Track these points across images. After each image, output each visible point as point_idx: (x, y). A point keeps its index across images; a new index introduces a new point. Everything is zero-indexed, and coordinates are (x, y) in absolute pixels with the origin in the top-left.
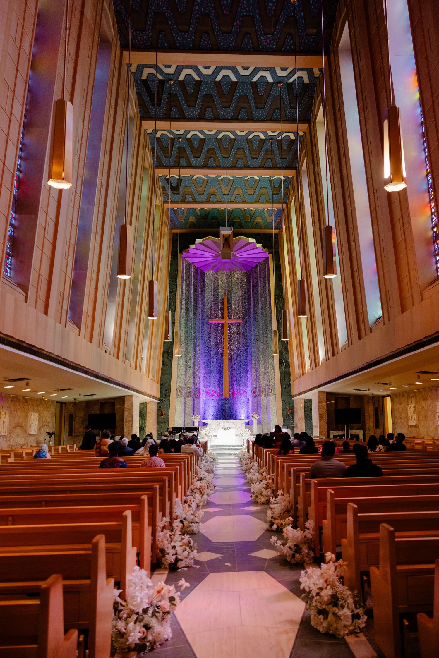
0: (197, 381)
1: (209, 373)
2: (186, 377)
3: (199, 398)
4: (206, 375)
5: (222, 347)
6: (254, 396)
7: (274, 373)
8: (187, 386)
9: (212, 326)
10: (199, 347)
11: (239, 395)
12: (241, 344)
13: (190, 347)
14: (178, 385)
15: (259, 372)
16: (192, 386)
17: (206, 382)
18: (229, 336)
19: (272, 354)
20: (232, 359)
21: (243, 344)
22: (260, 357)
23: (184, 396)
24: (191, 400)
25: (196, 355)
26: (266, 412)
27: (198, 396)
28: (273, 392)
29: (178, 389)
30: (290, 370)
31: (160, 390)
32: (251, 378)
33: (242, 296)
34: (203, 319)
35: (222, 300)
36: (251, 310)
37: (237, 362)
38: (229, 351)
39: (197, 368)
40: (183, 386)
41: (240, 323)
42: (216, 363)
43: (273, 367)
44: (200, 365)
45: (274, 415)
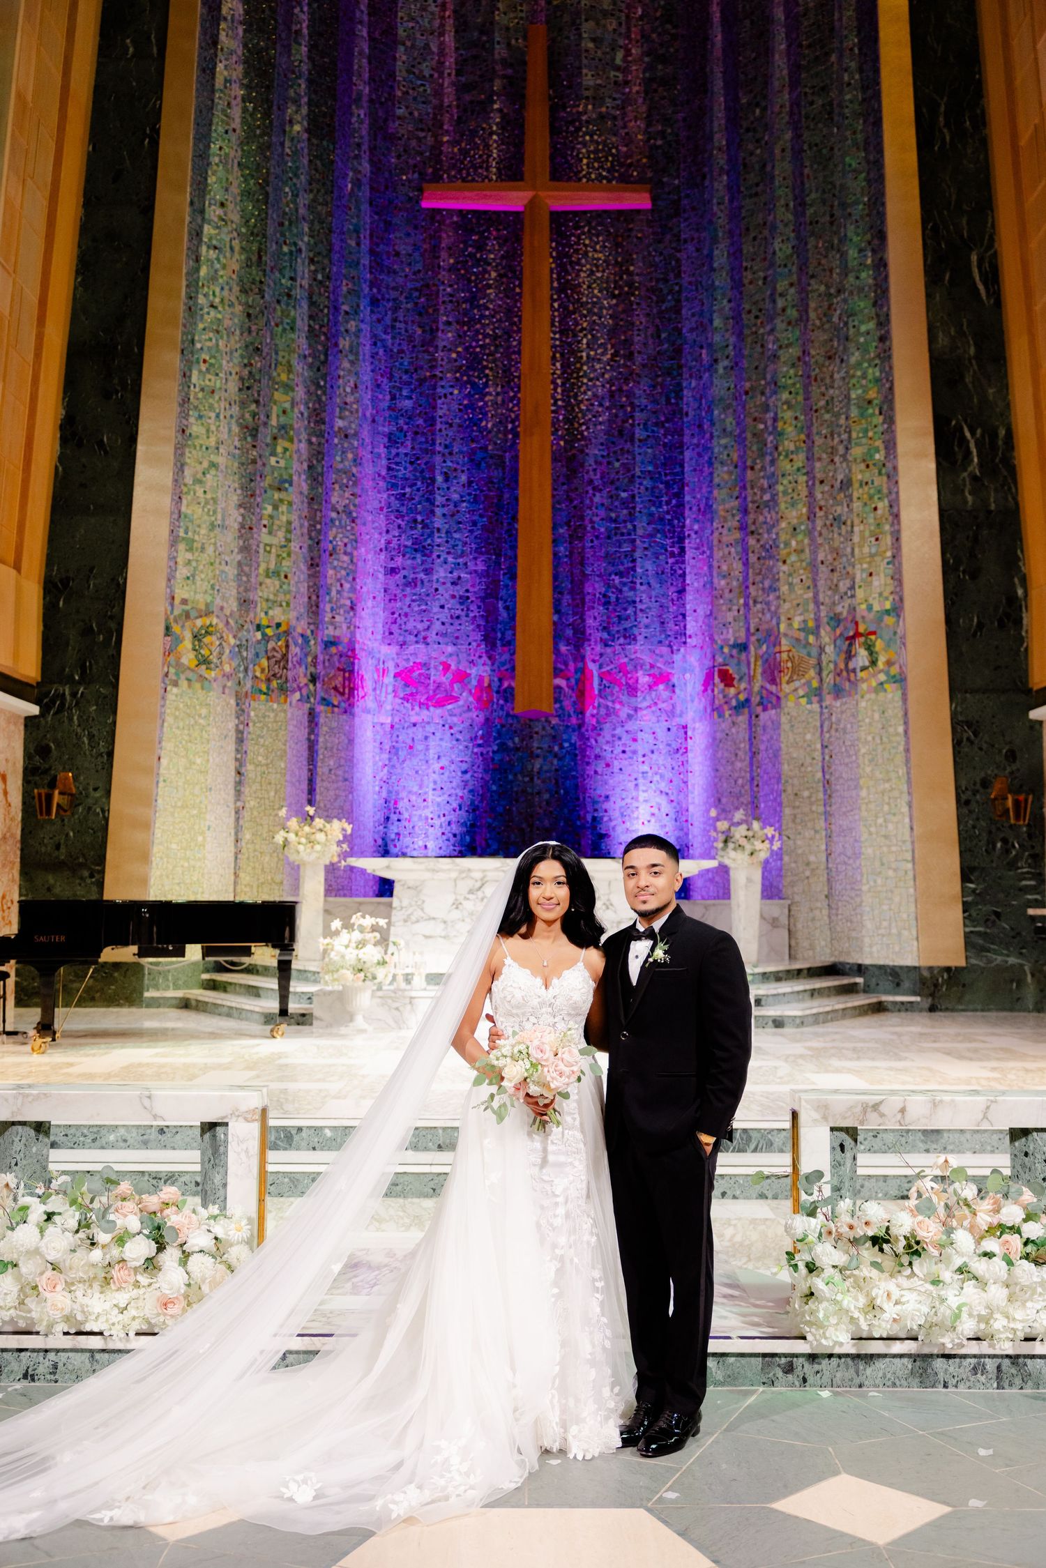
0: (336, 594)
1: (421, 548)
2: (245, 549)
3: (349, 710)
4: (399, 561)
5: (510, 381)
6: (726, 707)
7: (892, 525)
8: (252, 615)
9: (444, 235)
10: (352, 363)
11: (621, 703)
12: (638, 359)
13: (281, 343)
14: (180, 594)
15: (769, 532)
16: (294, 622)
17: (399, 604)
18: (556, 305)
19: (877, 380)
20: (574, 455)
21: (655, 359)
22: (775, 428)
23: (228, 676)
24: (289, 715)
25: (333, 412)
26: (821, 809)
27: (343, 694)
28: (880, 665)
29: (183, 626)
30: (1015, 499)
31: (45, 626)
32: (709, 587)
33: (645, 36)
34: (387, 188)
35: (511, 65)
36: (712, 122)
37: (612, 483)
38: (556, 401)
39: (334, 500)
40: (222, 608)
41: (632, 211)
42: (470, 483)
43: (885, 478)
44: (355, 484)
45: (886, 837)
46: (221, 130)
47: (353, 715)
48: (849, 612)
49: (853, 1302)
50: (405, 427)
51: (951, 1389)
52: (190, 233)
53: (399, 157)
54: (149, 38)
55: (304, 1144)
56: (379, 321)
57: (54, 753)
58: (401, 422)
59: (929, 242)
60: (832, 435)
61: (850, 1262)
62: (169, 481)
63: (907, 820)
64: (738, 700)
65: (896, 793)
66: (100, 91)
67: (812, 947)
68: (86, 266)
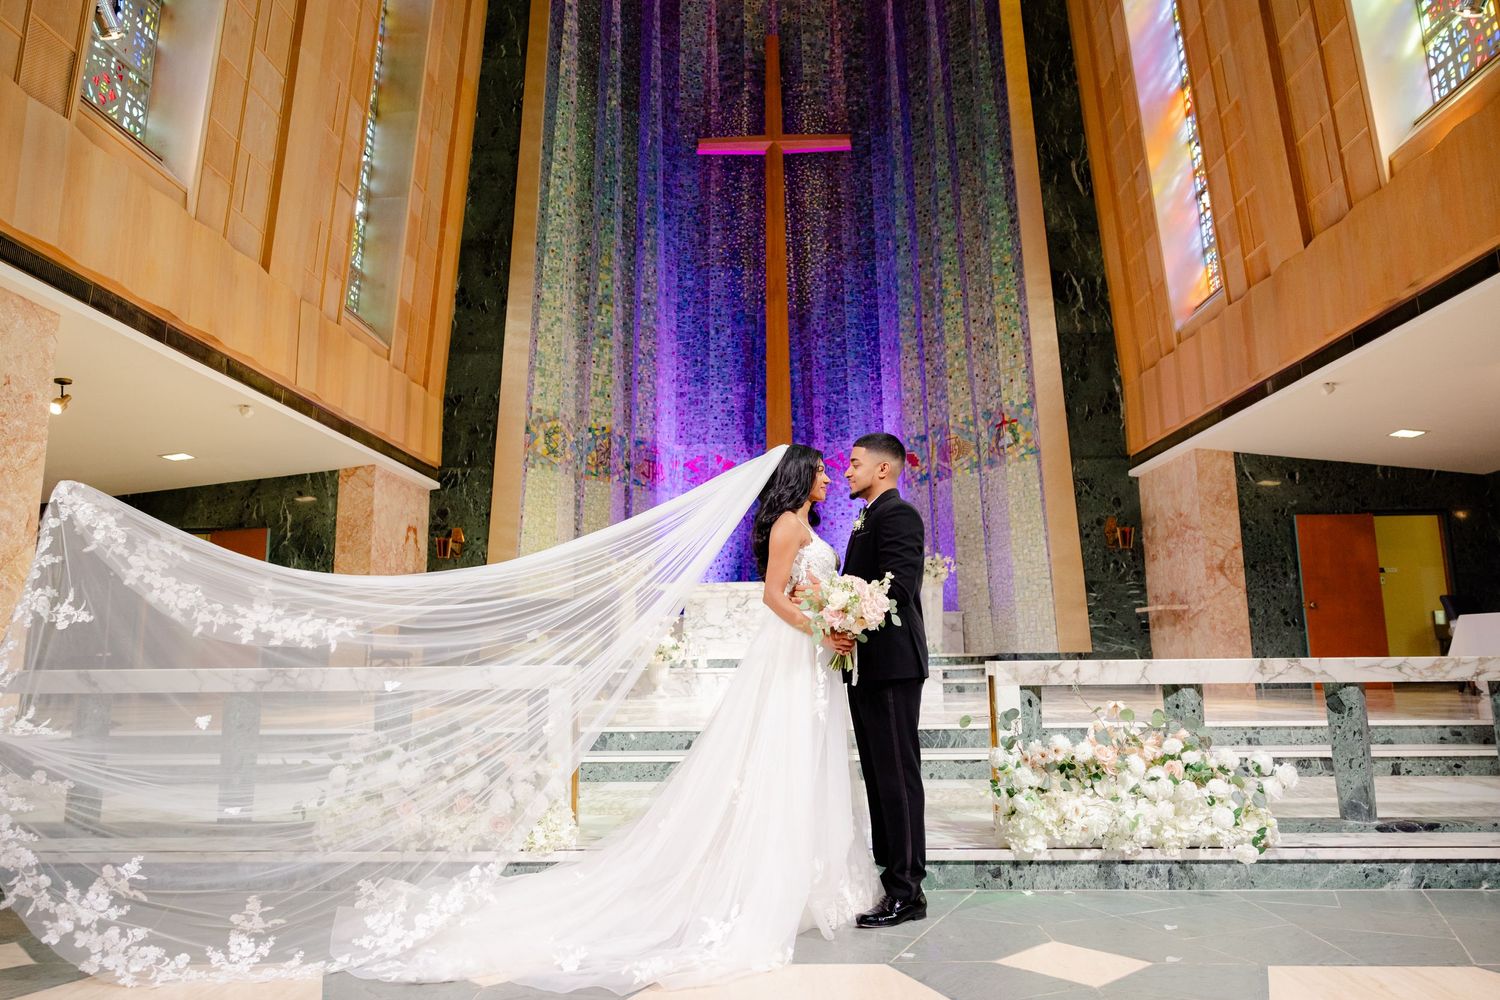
0: (643, 410)
1: (701, 379)
2: (581, 377)
3: (653, 488)
4: (686, 388)
5: (759, 266)
6: (913, 480)
7: (1025, 345)
8: (585, 421)
9: (712, 172)
10: (652, 256)
11: (840, 480)
12: (846, 249)
13: (604, 241)
14: (536, 405)
15: (939, 359)
16: (614, 427)
17: (686, 417)
18: (789, 215)
19: (1011, 249)
20: (804, 314)
21: (857, 249)
22: (940, 288)
23: (570, 463)
24: (612, 490)
25: (639, 288)
26: (983, 546)
27: (648, 477)
28: (1021, 442)
29: (538, 427)
30: (1110, 325)
31: (445, 429)
32: (899, 398)
33: (844, 42)
34: (674, 143)
35: (755, 63)
36: (890, 92)
37: (830, 332)
38: (790, 278)
39: (641, 346)
40: (565, 416)
41: (838, 152)
42: (733, 334)
43: (1019, 315)
44: (655, 336)
45: (1030, 562)
46: (563, 102)
47: (655, 491)
48: (997, 408)
49: (1048, 816)
50: (689, 299)
51: (1131, 890)
52: (543, 167)
53: (682, 123)
54: (516, 44)
55: (615, 745)
56: (670, 229)
57: (450, 515)
58: (686, 296)
59: (1042, 155)
60: (980, 289)
61: (1044, 783)
62: (528, 329)
63: (1045, 549)
64: (921, 475)
65: (1037, 531)
66: (483, 78)
67: (980, 644)
68: (474, 190)
